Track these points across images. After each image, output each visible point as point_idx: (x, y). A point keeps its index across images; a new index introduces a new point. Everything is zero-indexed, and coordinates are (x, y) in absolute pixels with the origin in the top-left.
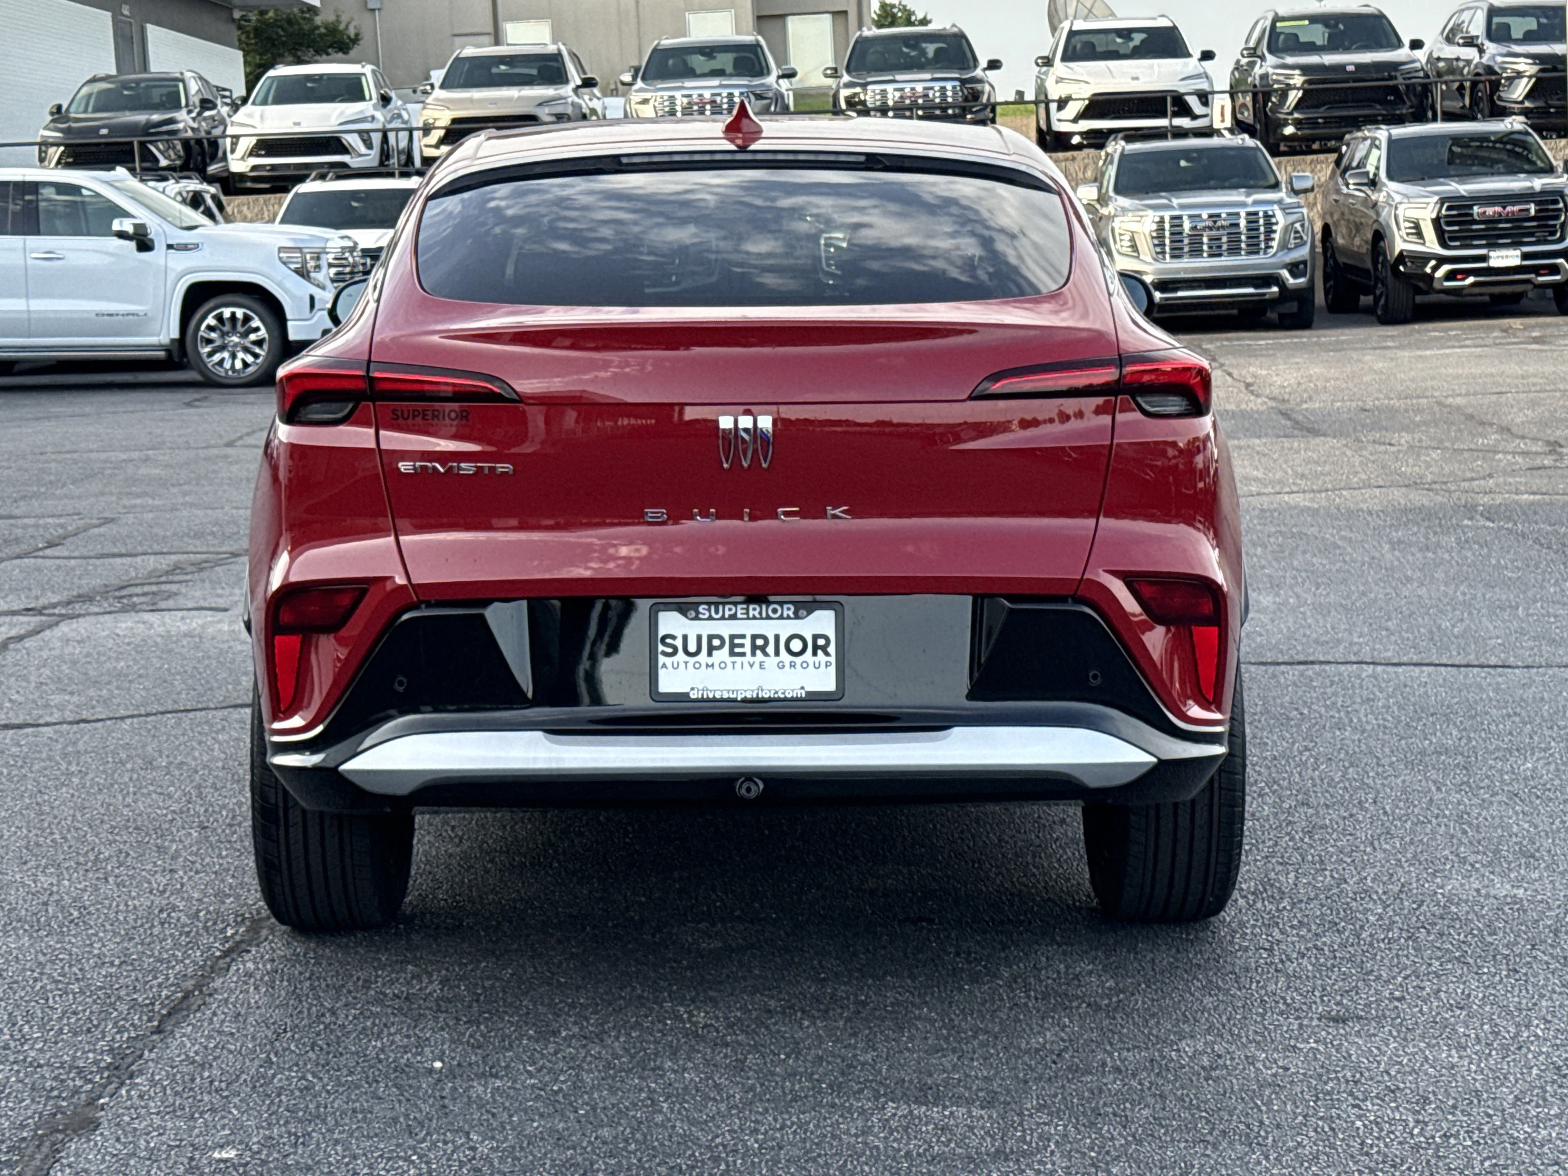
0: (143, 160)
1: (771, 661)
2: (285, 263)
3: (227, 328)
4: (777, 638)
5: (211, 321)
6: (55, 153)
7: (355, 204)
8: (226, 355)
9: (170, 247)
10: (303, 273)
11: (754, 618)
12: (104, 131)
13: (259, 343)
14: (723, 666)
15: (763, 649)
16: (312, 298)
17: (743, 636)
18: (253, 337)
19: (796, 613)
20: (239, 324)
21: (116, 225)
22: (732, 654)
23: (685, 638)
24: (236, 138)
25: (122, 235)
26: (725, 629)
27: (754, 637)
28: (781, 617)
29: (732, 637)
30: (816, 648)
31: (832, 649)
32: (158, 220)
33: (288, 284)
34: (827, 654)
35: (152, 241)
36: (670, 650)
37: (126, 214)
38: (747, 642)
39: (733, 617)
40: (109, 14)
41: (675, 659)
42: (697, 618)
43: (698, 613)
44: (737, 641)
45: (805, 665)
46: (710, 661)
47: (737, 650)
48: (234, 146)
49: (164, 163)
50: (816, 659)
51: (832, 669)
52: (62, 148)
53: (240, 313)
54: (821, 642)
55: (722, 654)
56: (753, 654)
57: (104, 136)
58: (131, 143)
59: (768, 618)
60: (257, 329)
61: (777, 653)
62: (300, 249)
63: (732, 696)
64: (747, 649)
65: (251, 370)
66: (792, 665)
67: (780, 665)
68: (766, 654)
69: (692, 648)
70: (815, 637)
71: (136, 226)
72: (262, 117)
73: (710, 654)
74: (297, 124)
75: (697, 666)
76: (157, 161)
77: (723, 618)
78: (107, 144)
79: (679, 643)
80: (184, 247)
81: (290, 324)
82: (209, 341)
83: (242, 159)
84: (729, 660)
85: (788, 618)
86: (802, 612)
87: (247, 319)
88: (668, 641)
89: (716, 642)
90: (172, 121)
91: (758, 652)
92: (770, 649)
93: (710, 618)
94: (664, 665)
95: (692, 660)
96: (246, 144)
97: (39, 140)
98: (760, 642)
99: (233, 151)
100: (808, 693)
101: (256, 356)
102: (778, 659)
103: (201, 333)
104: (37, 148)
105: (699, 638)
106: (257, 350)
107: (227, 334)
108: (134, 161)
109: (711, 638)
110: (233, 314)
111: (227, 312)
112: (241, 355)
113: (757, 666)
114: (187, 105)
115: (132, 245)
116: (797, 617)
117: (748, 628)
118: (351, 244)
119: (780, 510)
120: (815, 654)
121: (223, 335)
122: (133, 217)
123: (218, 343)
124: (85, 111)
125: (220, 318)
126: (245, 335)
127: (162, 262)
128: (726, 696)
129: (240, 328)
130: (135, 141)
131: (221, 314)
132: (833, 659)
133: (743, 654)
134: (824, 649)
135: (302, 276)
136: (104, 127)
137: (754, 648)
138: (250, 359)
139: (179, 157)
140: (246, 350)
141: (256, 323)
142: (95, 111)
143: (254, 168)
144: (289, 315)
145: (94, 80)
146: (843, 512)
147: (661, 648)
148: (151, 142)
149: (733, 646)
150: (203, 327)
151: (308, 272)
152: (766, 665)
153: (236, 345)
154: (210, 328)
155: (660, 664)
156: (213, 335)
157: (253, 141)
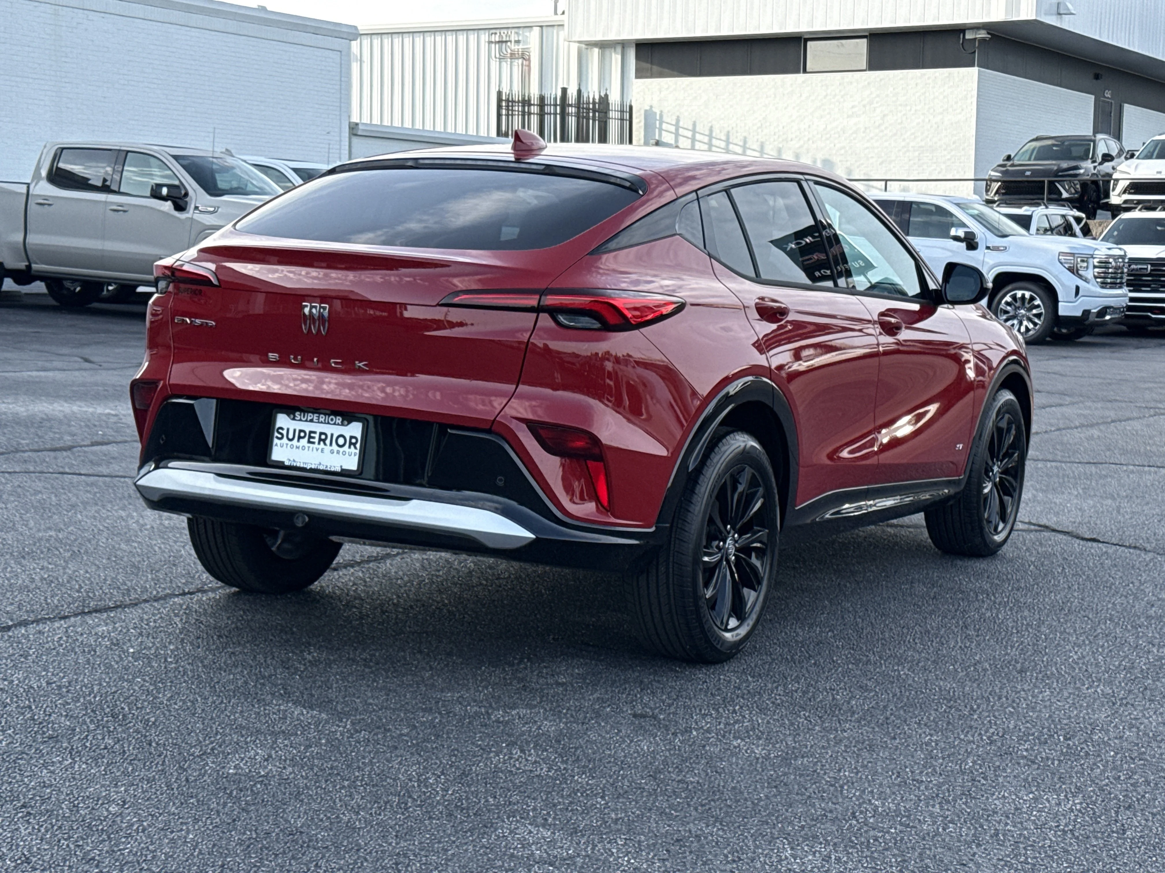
0: (1050, 193)
1: (328, 448)
2: (1061, 263)
3: (1018, 304)
4: (332, 435)
5: (1008, 298)
6: (996, 186)
7: (1159, 228)
8: (1015, 322)
9: (988, 248)
10: (1073, 270)
11: (322, 423)
12: (1028, 173)
13: (1038, 316)
14: (303, 448)
15: (324, 441)
16: (1077, 288)
17: (315, 432)
18: (1035, 311)
19: (342, 422)
20: (1027, 301)
21: (953, 232)
22: (309, 442)
23: (288, 430)
24: (1117, 180)
25: (956, 239)
26: (308, 427)
27: (321, 434)
28: (335, 424)
29: (311, 432)
30: (351, 443)
31: (358, 446)
32: (984, 230)
33: (1061, 277)
34: (356, 448)
35: (977, 243)
36: (280, 436)
37: (963, 225)
38: (317, 436)
39: (312, 421)
40: (1093, 97)
41: (282, 441)
42: (294, 419)
43: (295, 416)
44: (312, 435)
45: (344, 453)
46: (298, 444)
47: (312, 440)
48: (1115, 185)
49: (1065, 195)
50: (350, 450)
51: (357, 457)
52: (1000, 183)
53: (1027, 294)
54: (354, 441)
55: (304, 441)
56: (319, 443)
57: (1027, 176)
58: (1043, 182)
59: (328, 423)
60: (1038, 306)
61: (331, 444)
62: (1073, 254)
63: (305, 466)
64: (316, 440)
65: (1031, 333)
66: (338, 452)
67: (332, 452)
68: (325, 444)
69: (291, 436)
70: (351, 437)
71: (966, 233)
72: (1136, 167)
73: (298, 441)
74: (1160, 172)
75: (292, 447)
76: (1061, 194)
77: (306, 421)
78: (1028, 182)
79: (284, 432)
80: (996, 249)
81: (1060, 304)
82: (1006, 312)
83: (1119, 195)
84: (307, 445)
85: (338, 424)
86: (346, 423)
87: (1032, 299)
88: (280, 431)
89: (302, 434)
90: (1076, 168)
91: (322, 443)
92: (328, 442)
93: (300, 420)
94: (276, 445)
95: (290, 443)
96: (1122, 185)
97: (987, 177)
98: (323, 437)
99: (1114, 190)
100: (342, 470)
101: (1035, 324)
102: (331, 448)
103: (1001, 306)
104: (984, 183)
105: (295, 431)
106: (1036, 320)
107: (1018, 308)
108: (1043, 194)
109: (301, 431)
110: (1023, 295)
111: (1019, 294)
112: (1025, 323)
113: (320, 450)
114: (1092, 158)
115: (963, 245)
116: (342, 425)
117: (318, 428)
118: (1122, 253)
119: (332, 360)
120: (350, 447)
121: (1017, 308)
122: (968, 227)
123: (1011, 314)
124: (1029, 159)
125: (1014, 297)
126: (1030, 309)
127: (981, 258)
128: (302, 465)
129: (1027, 306)
130: (1046, 180)
131: (1015, 294)
132: (358, 451)
133: (313, 443)
134: (355, 444)
135: (1073, 273)
136: (1028, 170)
137: (320, 440)
138: (1031, 326)
139: (1076, 192)
140: (1030, 320)
141: (1038, 302)
142: (1035, 159)
143: (1126, 202)
144: (1060, 298)
145: (1037, 139)
146: (364, 365)
147: (276, 434)
148: (1058, 182)
149: (310, 437)
150: (1003, 302)
151: (1078, 270)
152: (325, 451)
153: (1023, 316)
154: (1008, 304)
155: (274, 443)
156: (1009, 308)
157: (1127, 182)
